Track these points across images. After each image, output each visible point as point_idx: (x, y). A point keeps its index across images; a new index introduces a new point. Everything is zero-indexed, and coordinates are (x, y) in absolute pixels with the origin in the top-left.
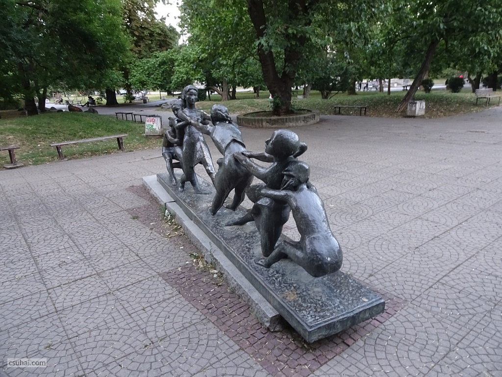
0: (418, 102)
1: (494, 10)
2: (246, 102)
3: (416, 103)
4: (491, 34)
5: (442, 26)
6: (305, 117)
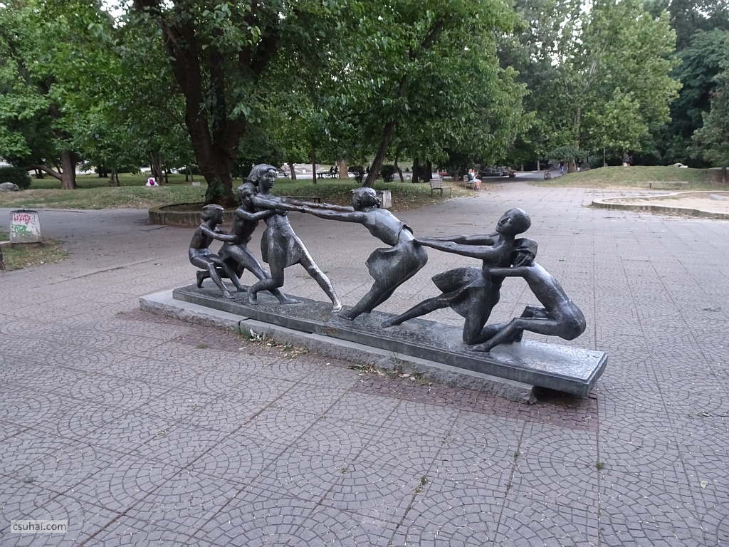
0: (384, 192)
1: (456, 96)
2: (131, 191)
3: (382, 193)
4: (454, 120)
5: (407, 107)
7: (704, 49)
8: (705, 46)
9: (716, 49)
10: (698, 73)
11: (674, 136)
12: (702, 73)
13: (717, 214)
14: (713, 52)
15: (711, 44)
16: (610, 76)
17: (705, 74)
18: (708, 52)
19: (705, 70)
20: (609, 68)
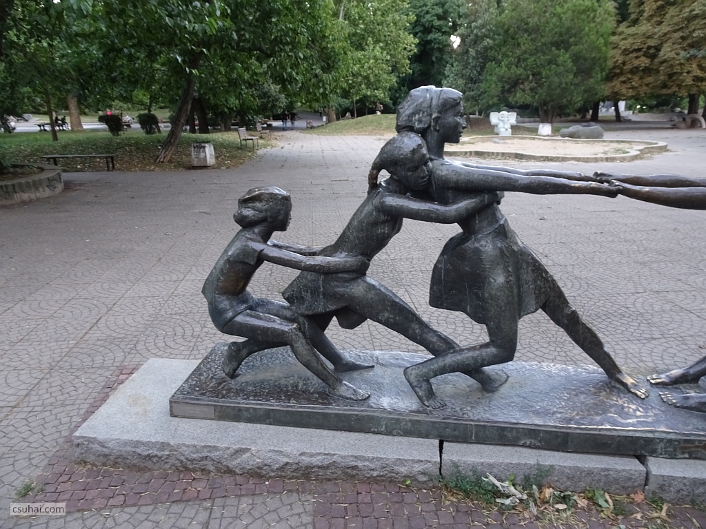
6: (48, 179)
7: (420, 9)
8: (420, 7)
9: (430, 10)
10: (417, 31)
11: (402, 88)
12: (420, 31)
13: (542, 157)
14: (428, 12)
15: (425, 5)
16: (362, 26)
17: (423, 32)
18: (424, 12)
19: (422, 29)
20: (360, 18)
